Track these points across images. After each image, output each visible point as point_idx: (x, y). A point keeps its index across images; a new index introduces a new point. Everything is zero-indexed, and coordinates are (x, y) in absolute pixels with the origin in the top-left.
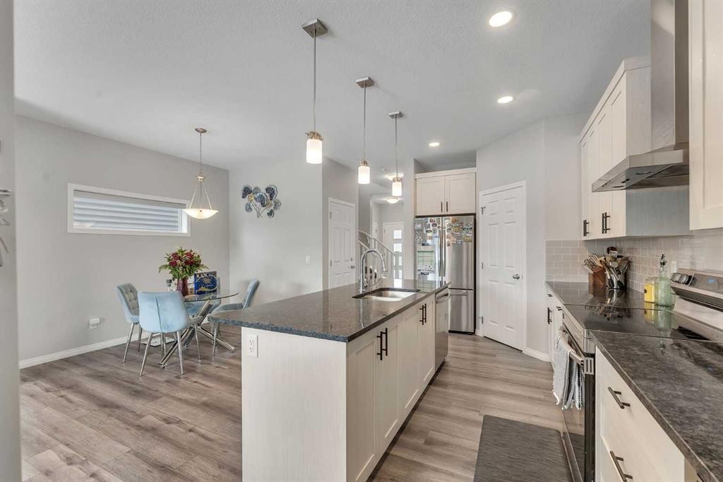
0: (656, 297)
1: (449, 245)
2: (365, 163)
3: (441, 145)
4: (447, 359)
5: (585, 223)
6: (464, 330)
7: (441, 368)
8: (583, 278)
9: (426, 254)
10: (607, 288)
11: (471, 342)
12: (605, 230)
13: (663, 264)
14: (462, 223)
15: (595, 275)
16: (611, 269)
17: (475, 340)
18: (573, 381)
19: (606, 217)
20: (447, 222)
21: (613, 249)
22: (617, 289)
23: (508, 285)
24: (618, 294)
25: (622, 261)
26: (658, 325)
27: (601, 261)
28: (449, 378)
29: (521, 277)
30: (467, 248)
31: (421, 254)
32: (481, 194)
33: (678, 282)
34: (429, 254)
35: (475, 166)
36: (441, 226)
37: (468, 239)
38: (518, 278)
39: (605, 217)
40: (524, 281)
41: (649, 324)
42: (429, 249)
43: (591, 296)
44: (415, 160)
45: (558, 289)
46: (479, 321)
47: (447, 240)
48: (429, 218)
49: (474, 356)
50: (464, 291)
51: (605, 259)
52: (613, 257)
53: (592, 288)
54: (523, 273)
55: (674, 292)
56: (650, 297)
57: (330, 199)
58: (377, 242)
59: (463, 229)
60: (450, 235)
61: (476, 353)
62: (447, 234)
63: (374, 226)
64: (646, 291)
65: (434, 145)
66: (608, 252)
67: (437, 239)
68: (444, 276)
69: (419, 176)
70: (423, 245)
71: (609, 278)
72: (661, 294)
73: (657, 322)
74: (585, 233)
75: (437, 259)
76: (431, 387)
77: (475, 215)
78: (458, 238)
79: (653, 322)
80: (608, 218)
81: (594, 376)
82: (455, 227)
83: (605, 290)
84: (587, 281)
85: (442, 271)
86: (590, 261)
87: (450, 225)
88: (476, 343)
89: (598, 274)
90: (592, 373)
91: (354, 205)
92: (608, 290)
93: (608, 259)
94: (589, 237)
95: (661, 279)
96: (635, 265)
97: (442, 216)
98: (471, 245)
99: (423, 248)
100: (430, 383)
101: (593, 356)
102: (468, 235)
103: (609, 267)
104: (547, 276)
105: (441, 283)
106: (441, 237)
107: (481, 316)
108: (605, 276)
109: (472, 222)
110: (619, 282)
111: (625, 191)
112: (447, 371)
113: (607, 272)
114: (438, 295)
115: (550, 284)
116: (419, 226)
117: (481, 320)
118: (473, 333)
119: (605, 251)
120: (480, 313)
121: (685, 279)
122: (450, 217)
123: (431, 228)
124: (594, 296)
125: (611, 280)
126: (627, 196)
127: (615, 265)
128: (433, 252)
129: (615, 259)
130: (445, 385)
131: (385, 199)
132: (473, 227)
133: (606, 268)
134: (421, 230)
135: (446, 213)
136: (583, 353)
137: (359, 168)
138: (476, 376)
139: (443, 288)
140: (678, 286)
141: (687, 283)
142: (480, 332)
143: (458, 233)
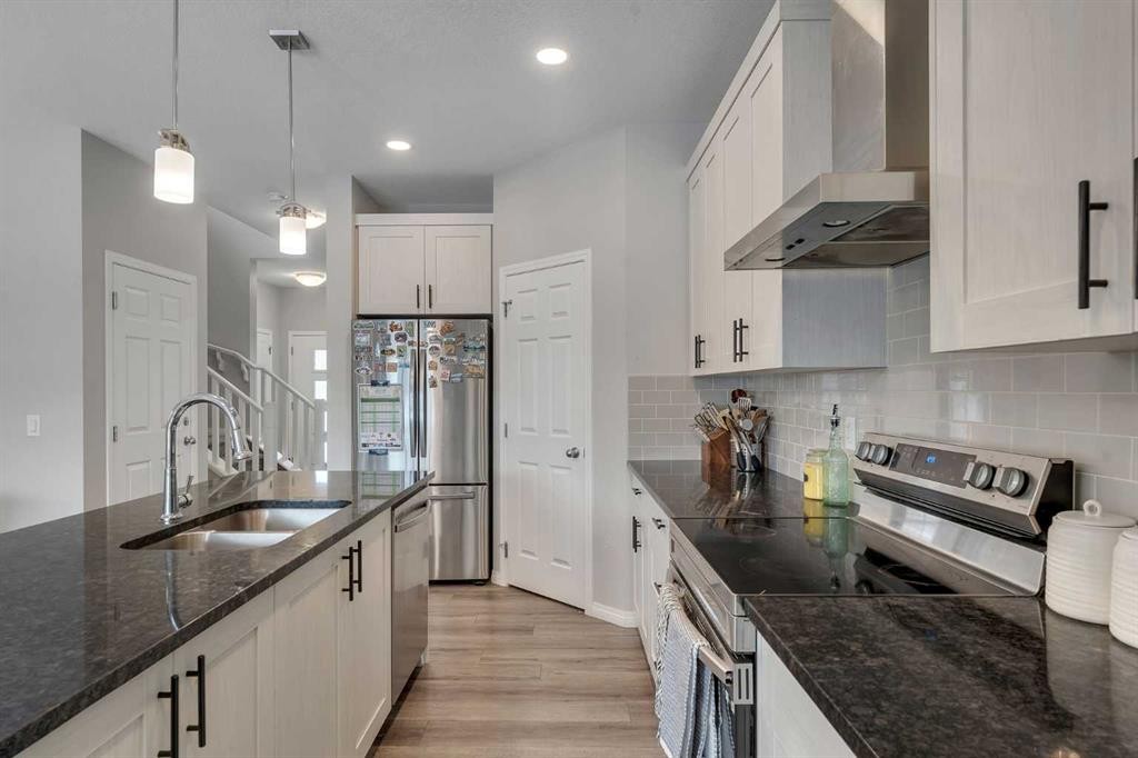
0: (825, 489)
1: (434, 384)
2: (177, 141)
3: (413, 147)
4: (426, 658)
5: (699, 342)
6: (468, 575)
7: (409, 685)
8: (691, 451)
9: (380, 406)
10: (735, 470)
11: (483, 603)
12: (740, 354)
13: (836, 423)
14: (463, 335)
15: (713, 445)
16: (741, 433)
17: (490, 597)
18: (704, 712)
19: (742, 327)
20: (431, 331)
21: (742, 393)
22: (749, 472)
23: (557, 471)
24: (752, 480)
25: (757, 417)
26: (828, 547)
27: (724, 418)
28: (428, 711)
29: (580, 456)
30: (474, 390)
31: (368, 406)
32: (502, 272)
33: (868, 461)
34: (387, 406)
35: (490, 210)
36: (416, 340)
37: (476, 371)
38: (576, 456)
39: (740, 327)
40: (587, 460)
41: (812, 545)
42: (389, 393)
43: (706, 488)
44: (353, 177)
45: (652, 476)
46: (499, 552)
47: (430, 373)
48: (390, 322)
49: (487, 637)
50: (470, 489)
51: (730, 413)
52: (742, 409)
53: (708, 471)
54: (585, 445)
55: (858, 481)
56: (813, 490)
57: (110, 256)
58: (268, 380)
59: (466, 349)
60: (438, 361)
61: (492, 631)
62: (430, 358)
63: (263, 339)
64: (806, 478)
65: (399, 146)
66: (735, 400)
67: (408, 369)
68: (424, 456)
69: (363, 219)
70: (374, 384)
71: (738, 451)
72: (834, 483)
73: (827, 540)
74: (699, 362)
75: (408, 416)
76: (381, 747)
77: (489, 317)
78: (457, 368)
79: (818, 540)
80: (744, 330)
81: (753, 709)
82: (447, 343)
83: (730, 473)
84: (700, 458)
85: (418, 445)
86: (703, 418)
87: (436, 338)
88: (496, 604)
89: (719, 443)
90: (751, 702)
91: (191, 278)
92: (735, 474)
93: (736, 413)
94: (705, 370)
95: (833, 452)
96: (778, 424)
97: (418, 317)
98: (483, 383)
99: (372, 392)
100: (378, 741)
101: (752, 658)
102: (475, 362)
103: (738, 429)
104: (630, 449)
105: (417, 474)
106: (418, 364)
107: (502, 542)
108: (729, 446)
109: (484, 335)
110: (754, 458)
111: (780, 271)
112: (424, 691)
113: (734, 440)
114: (398, 511)
115: (635, 466)
116: (364, 340)
117: (502, 551)
118: (486, 582)
119: (729, 397)
120: (502, 536)
121: (882, 455)
122: (436, 321)
123: (394, 345)
124: (712, 486)
125: (741, 455)
126: (785, 282)
127: (746, 424)
128: (397, 400)
129: (745, 413)
130: (416, 735)
131: (293, 275)
132: (484, 343)
133: (733, 431)
134: (370, 349)
135: (428, 312)
136: (732, 654)
137: (158, 151)
138: (491, 694)
139: (420, 484)
140: (867, 468)
141: (885, 463)
142: (501, 578)
143: (455, 358)
